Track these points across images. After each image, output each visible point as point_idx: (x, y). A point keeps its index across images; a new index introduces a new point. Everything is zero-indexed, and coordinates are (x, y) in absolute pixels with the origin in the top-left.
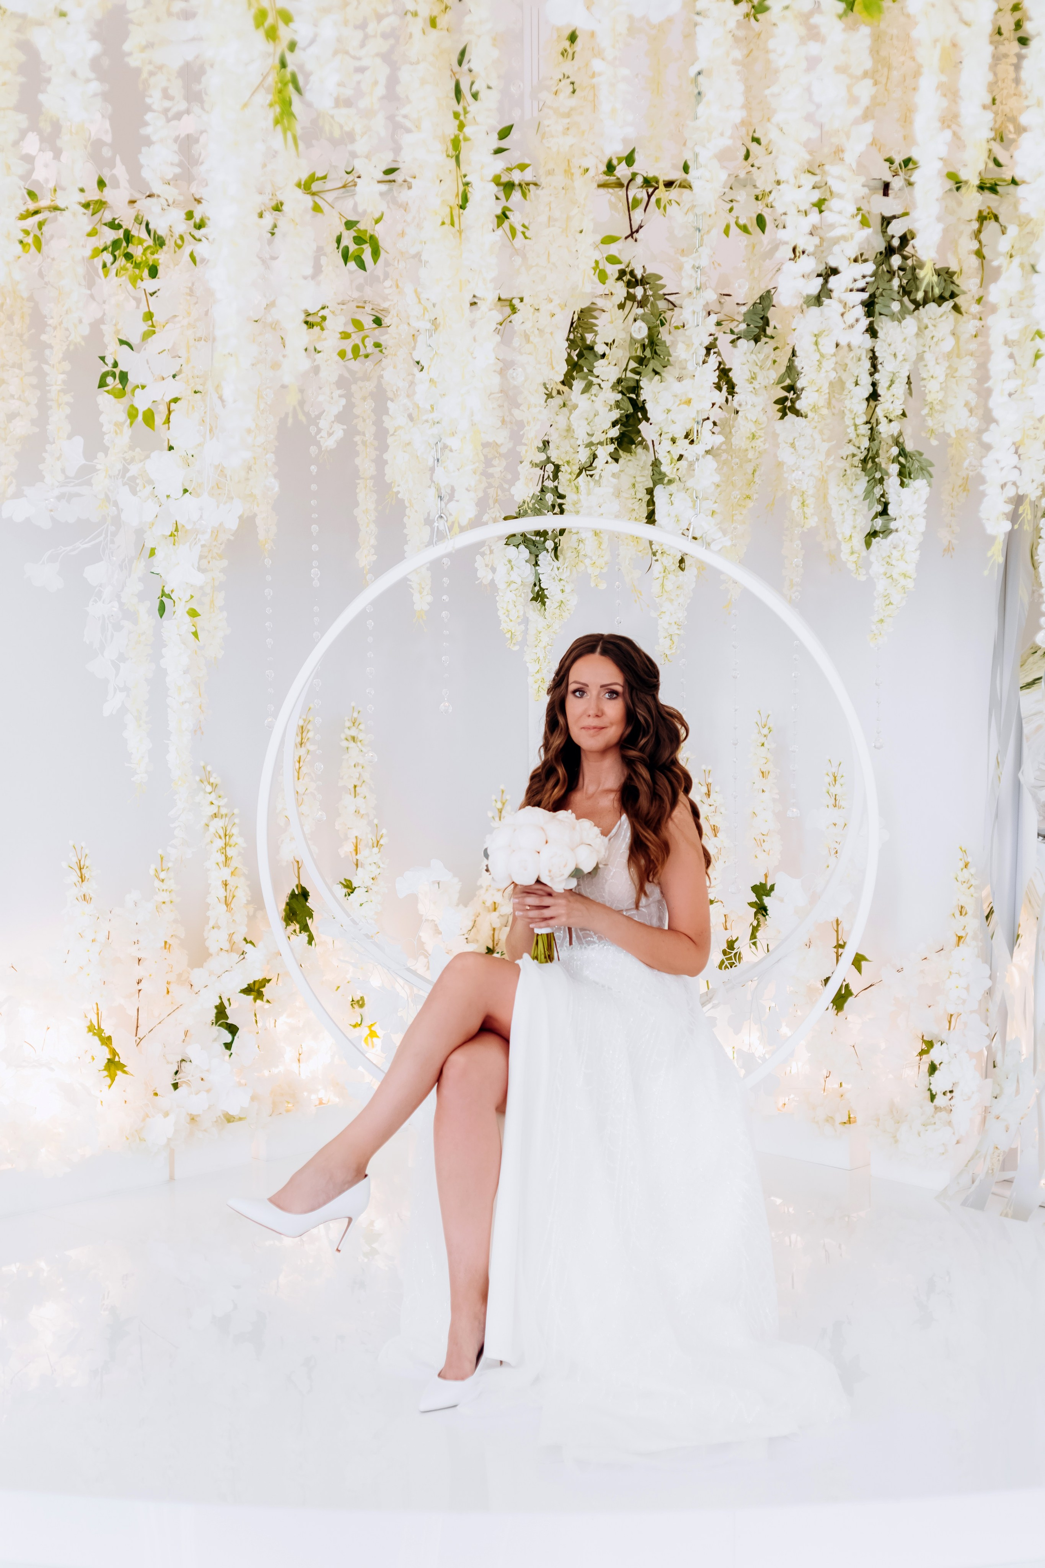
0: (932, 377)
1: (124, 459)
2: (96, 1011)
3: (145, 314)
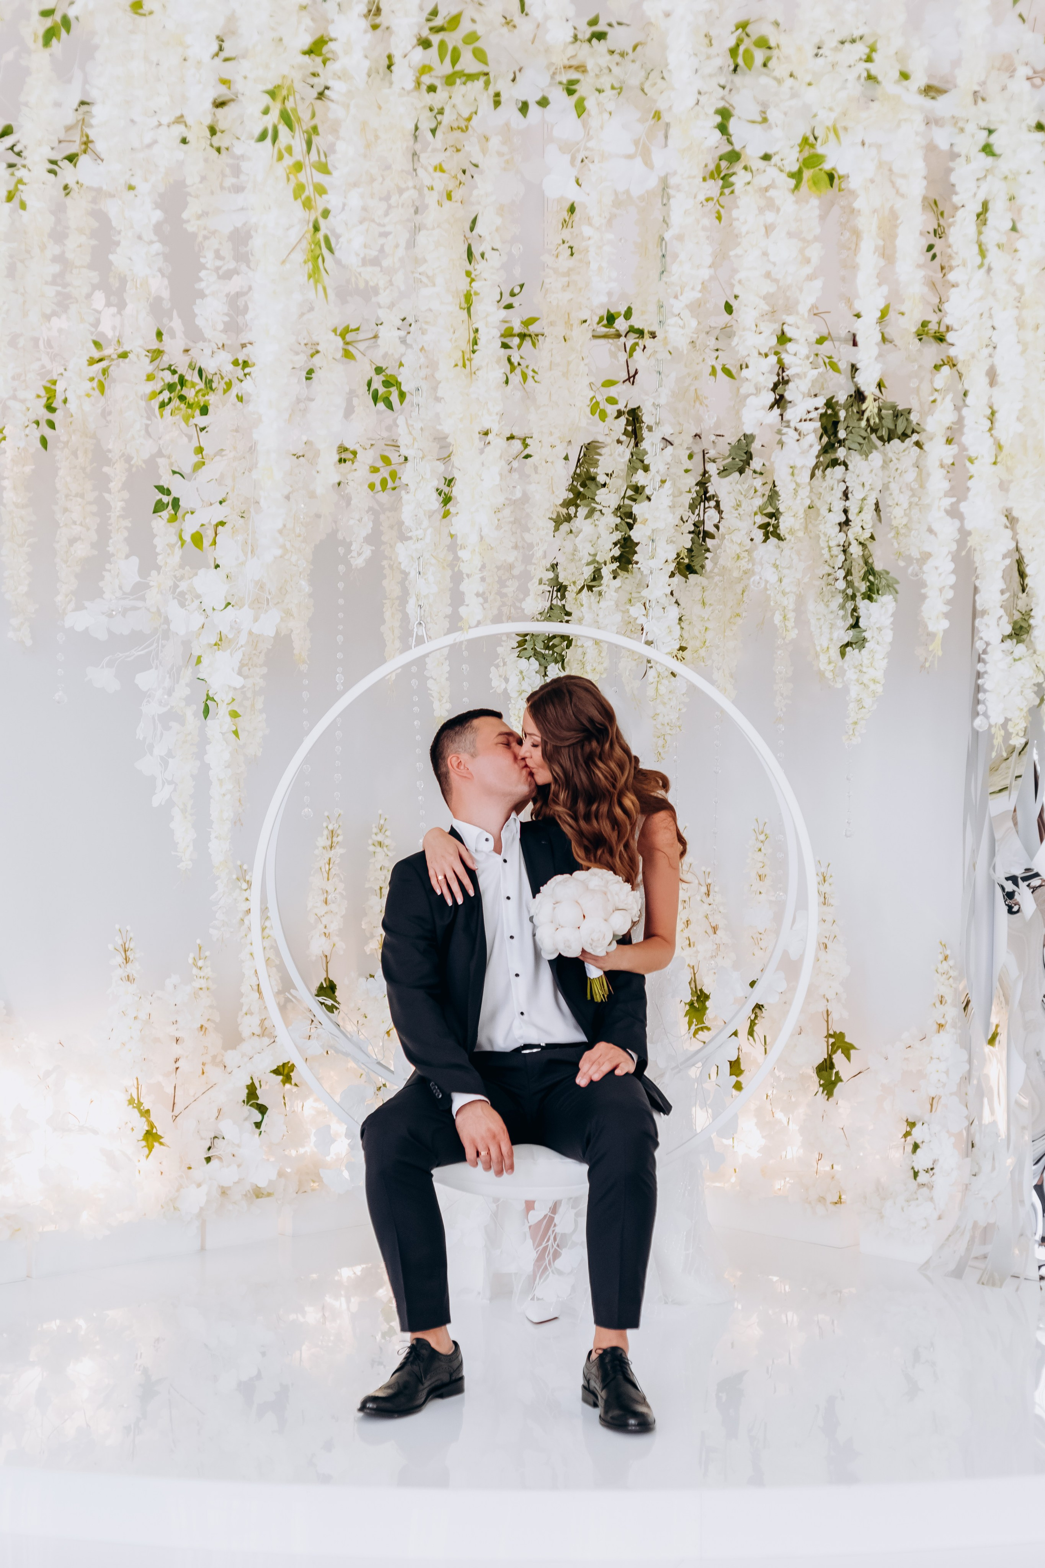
0: (897, 504)
1: (175, 576)
2: (136, 1086)
3: (196, 447)
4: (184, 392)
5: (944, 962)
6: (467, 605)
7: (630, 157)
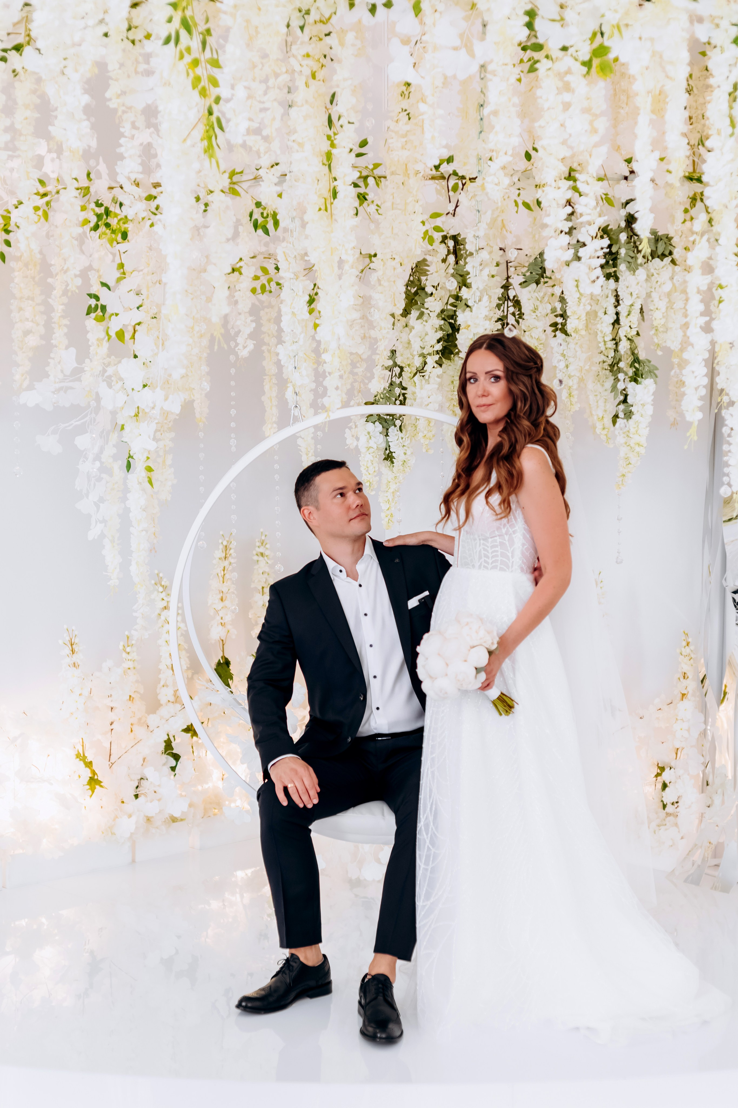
0: (657, 309)
1: (104, 364)
2: (81, 744)
3: (119, 264)
4: (109, 220)
5: (687, 647)
6: (329, 397)
7: (455, 49)
